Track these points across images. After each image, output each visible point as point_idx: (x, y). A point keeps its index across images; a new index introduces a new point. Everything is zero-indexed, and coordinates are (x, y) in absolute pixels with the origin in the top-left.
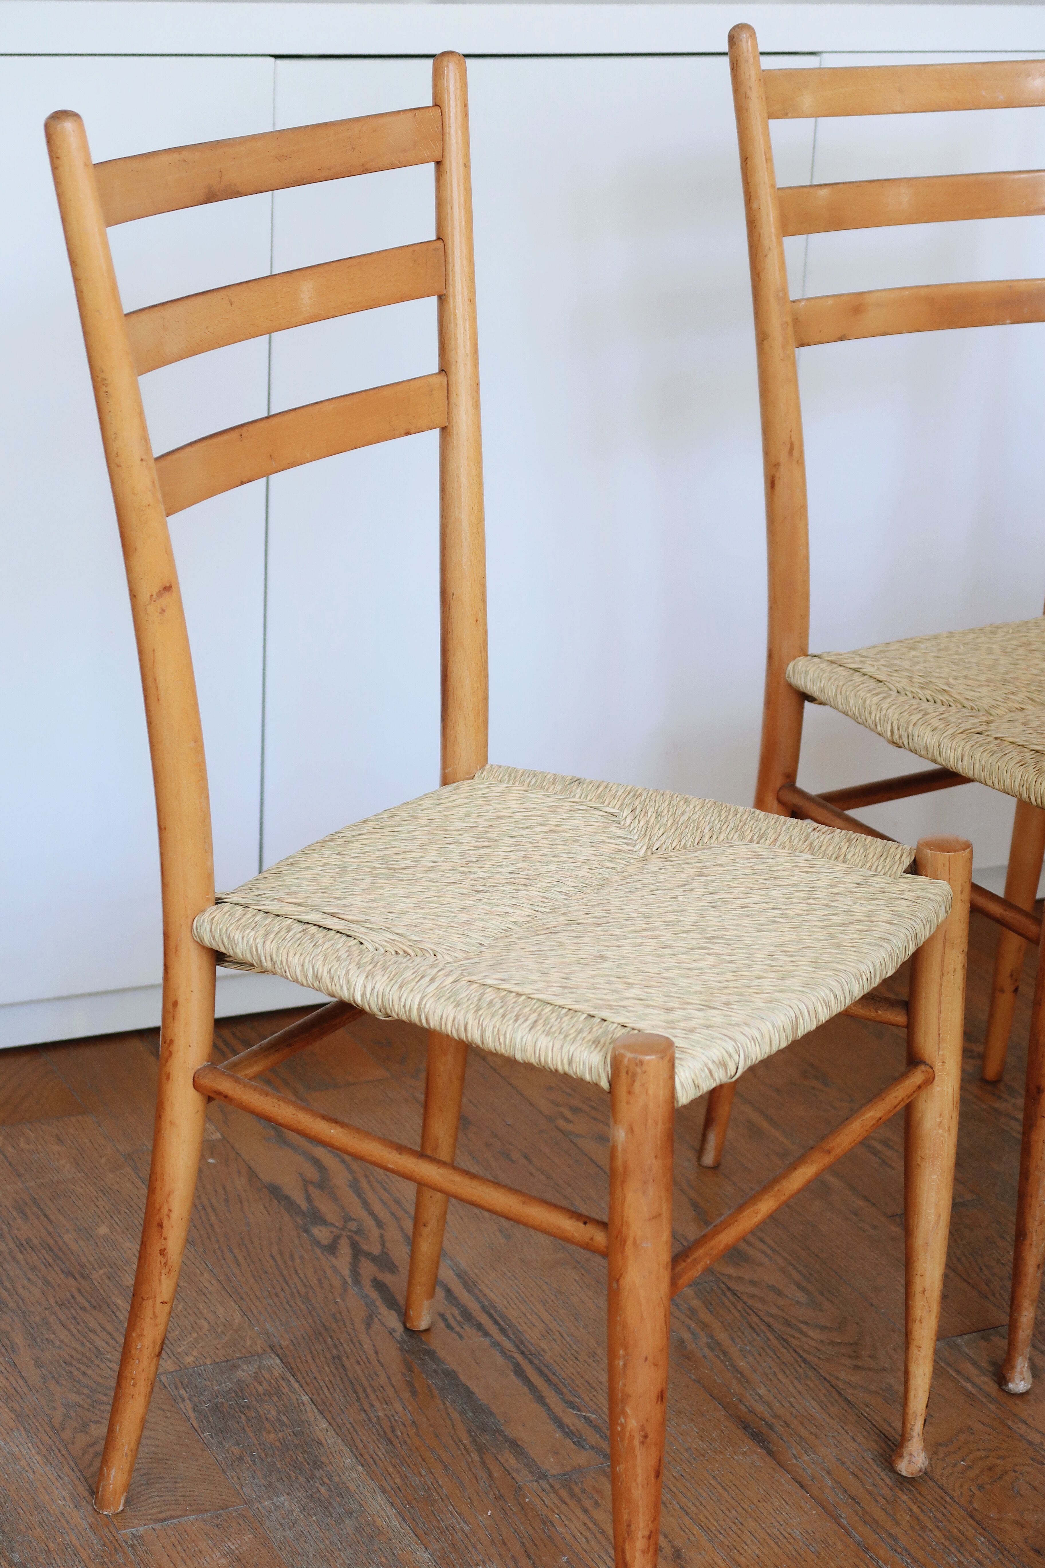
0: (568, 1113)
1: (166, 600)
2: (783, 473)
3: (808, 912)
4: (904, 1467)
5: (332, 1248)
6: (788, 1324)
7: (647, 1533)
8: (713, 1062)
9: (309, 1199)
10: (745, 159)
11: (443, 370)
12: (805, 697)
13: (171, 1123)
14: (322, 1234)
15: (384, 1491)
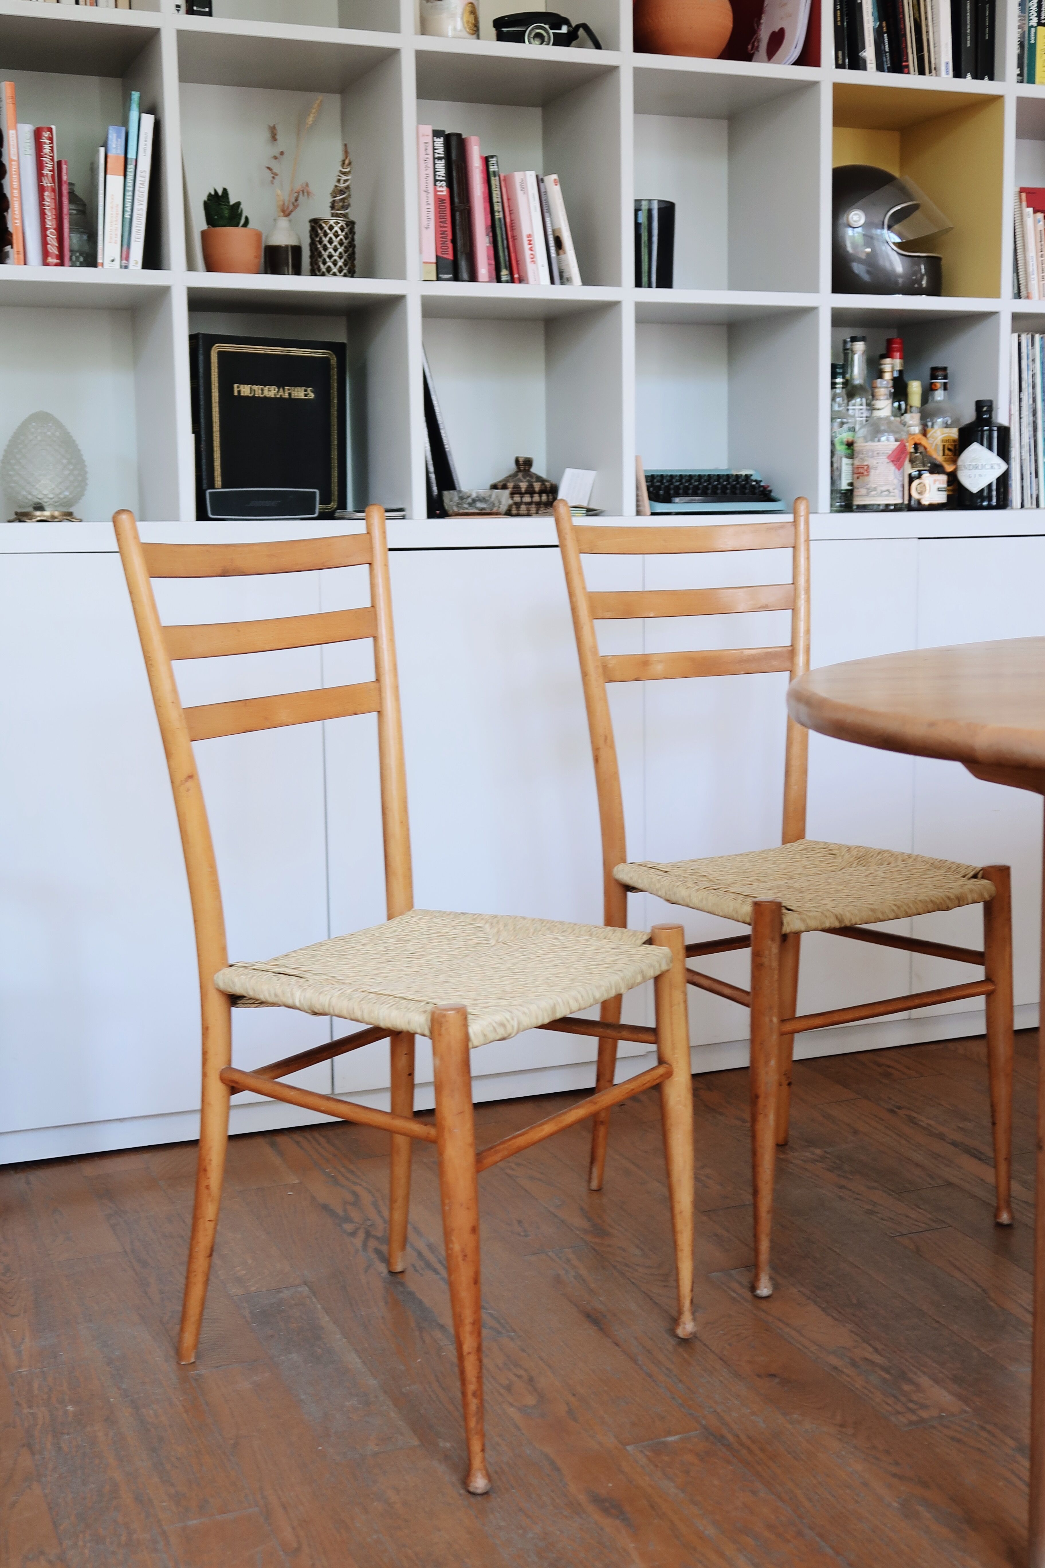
0: (514, 1166)
1: (190, 784)
2: (603, 754)
3: (578, 960)
4: (680, 1332)
5: (354, 1234)
6: (626, 1265)
7: (472, 1321)
8: (496, 1022)
9: (345, 1210)
10: (567, 574)
11: (378, 680)
12: (629, 888)
13: (209, 1104)
14: (349, 1227)
15: (356, 1351)
